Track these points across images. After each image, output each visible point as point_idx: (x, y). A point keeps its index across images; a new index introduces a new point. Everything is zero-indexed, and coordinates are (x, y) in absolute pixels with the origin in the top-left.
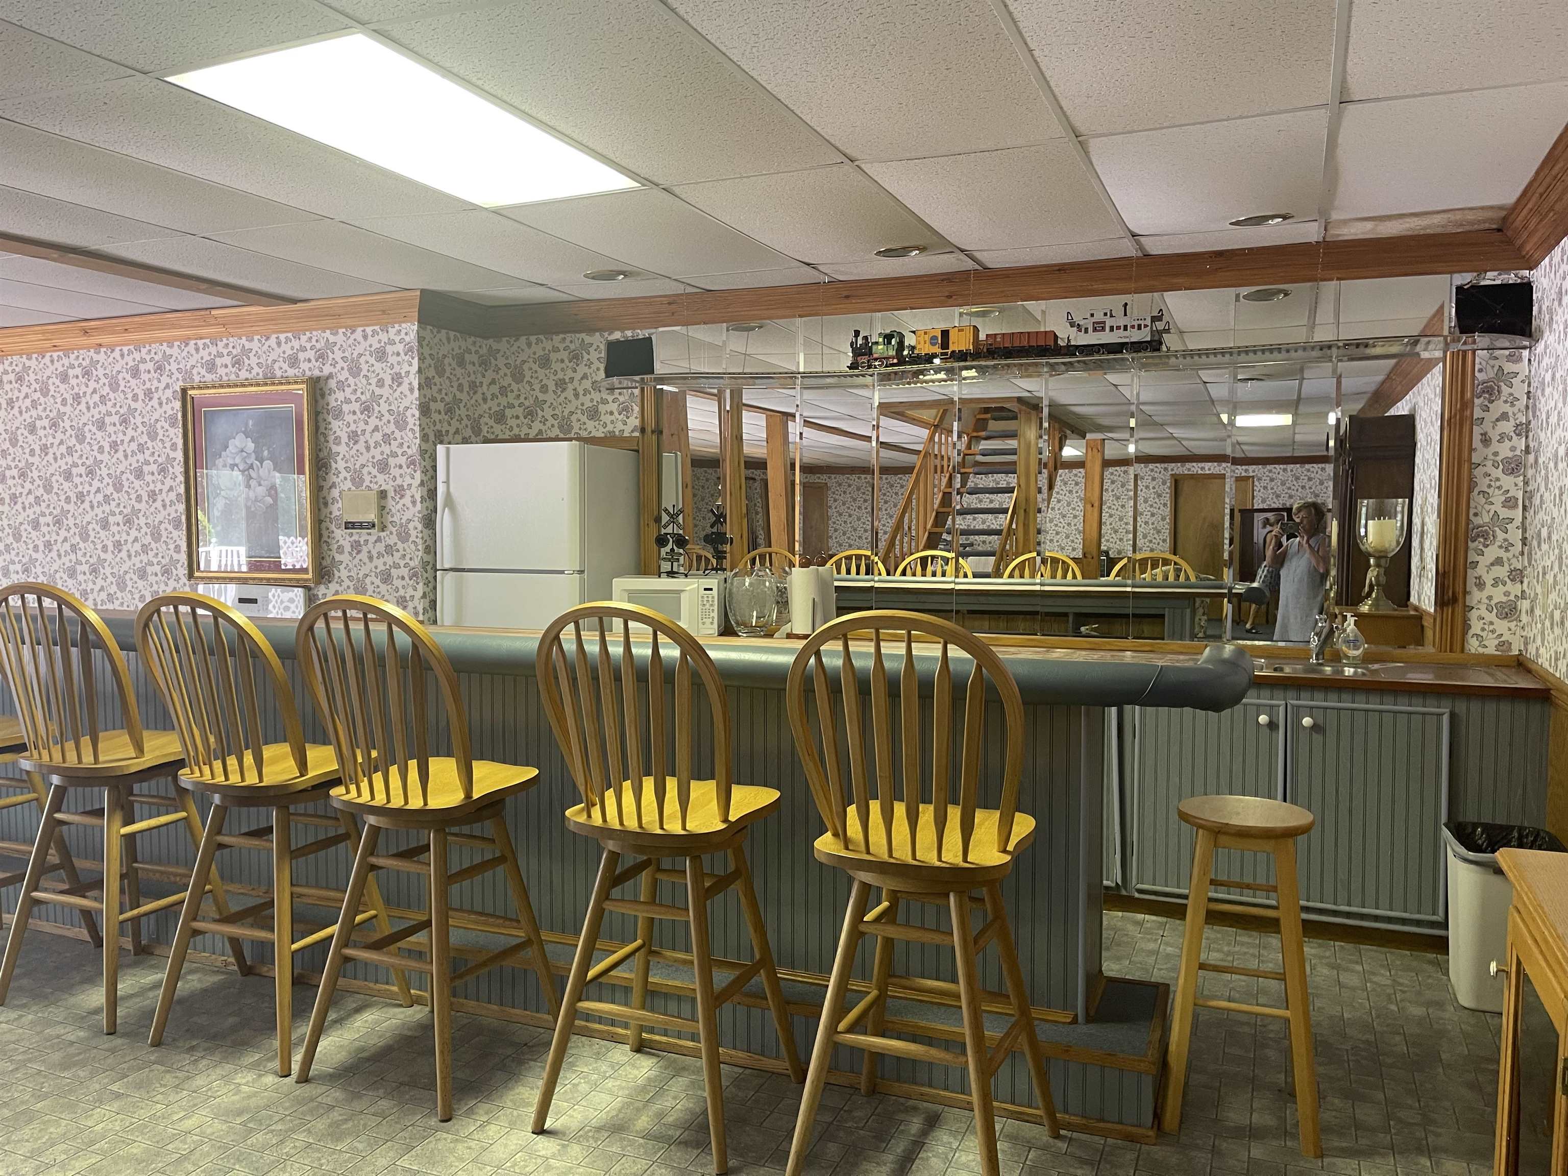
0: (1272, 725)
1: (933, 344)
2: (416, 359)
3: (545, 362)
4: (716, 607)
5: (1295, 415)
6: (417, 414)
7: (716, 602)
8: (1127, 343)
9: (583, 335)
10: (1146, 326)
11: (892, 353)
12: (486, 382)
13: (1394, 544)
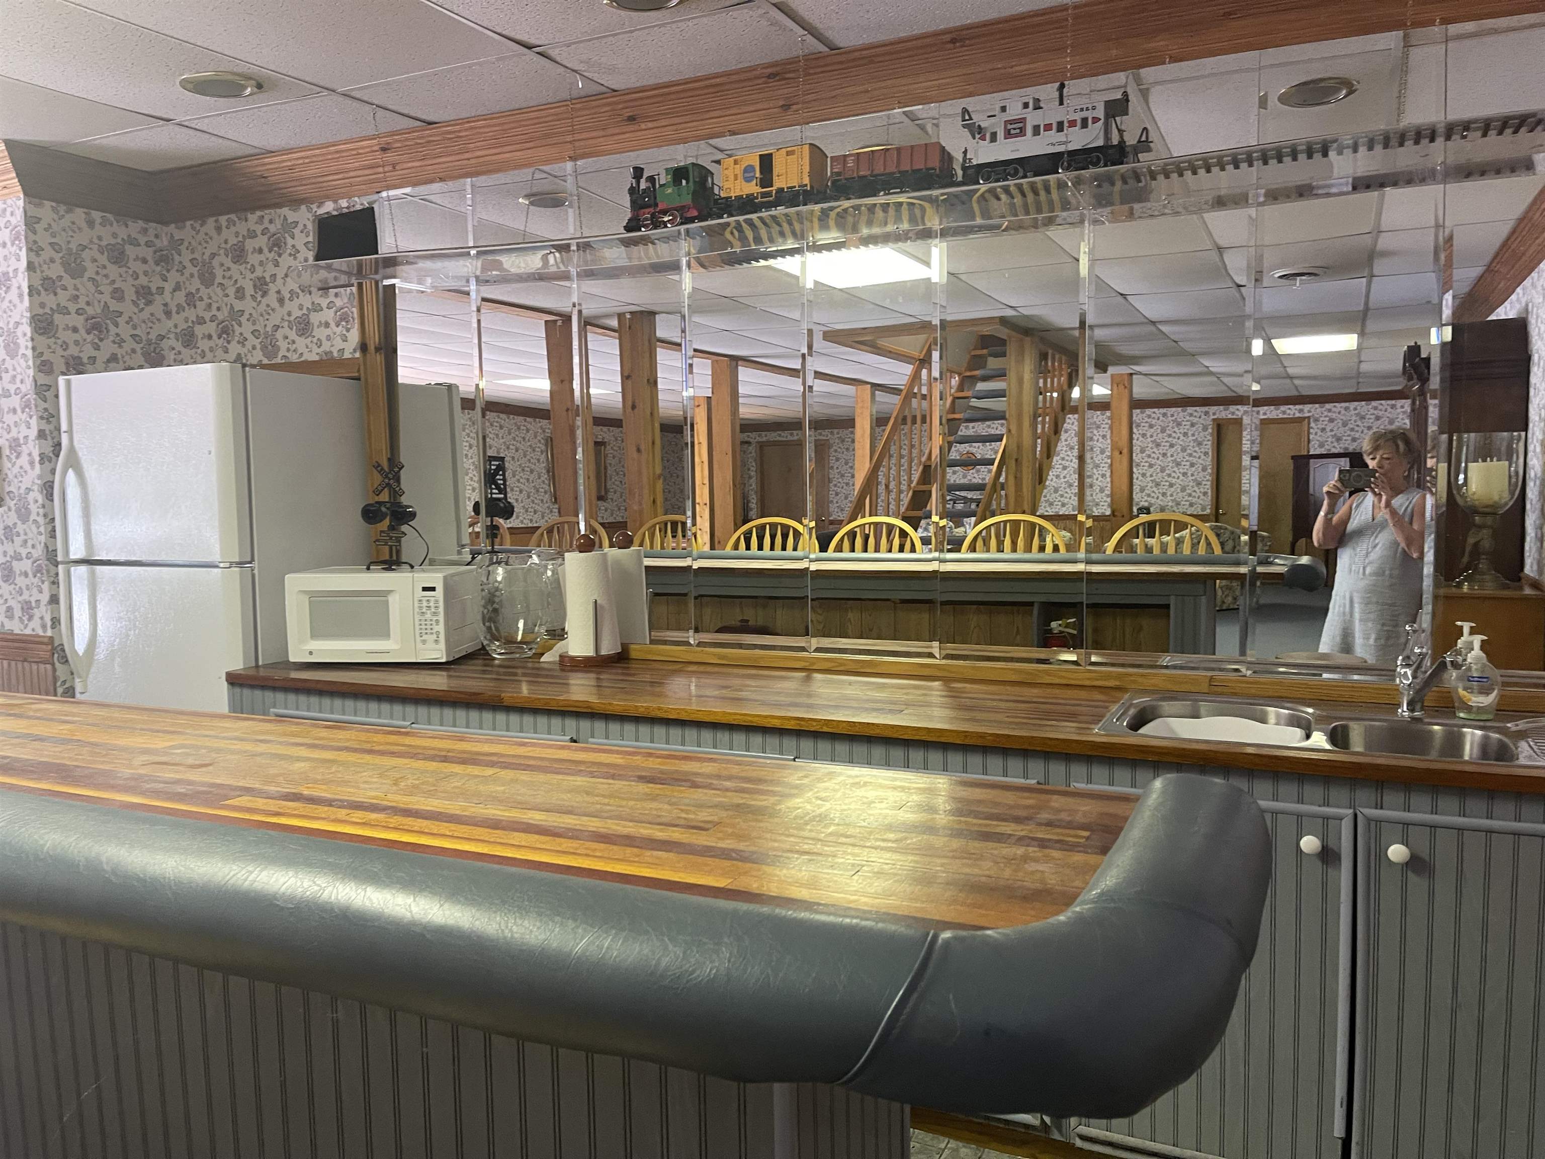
0: (1327, 855)
1: (748, 180)
2: (24, 249)
3: (239, 254)
4: (441, 618)
5: (1362, 334)
6: (28, 330)
7: (441, 610)
8: (1060, 154)
9: (285, 211)
10: (1096, 120)
11: (687, 200)
12: (168, 287)
13: (1506, 495)
